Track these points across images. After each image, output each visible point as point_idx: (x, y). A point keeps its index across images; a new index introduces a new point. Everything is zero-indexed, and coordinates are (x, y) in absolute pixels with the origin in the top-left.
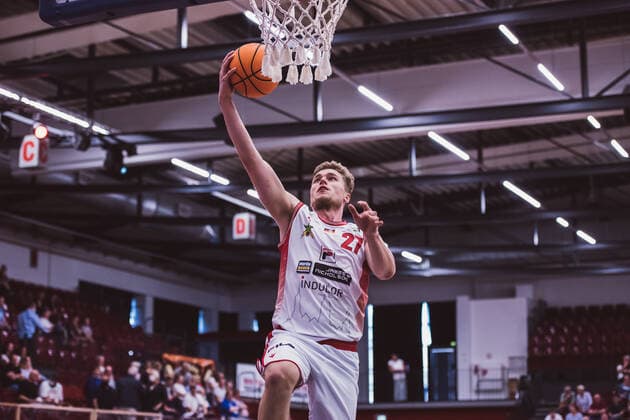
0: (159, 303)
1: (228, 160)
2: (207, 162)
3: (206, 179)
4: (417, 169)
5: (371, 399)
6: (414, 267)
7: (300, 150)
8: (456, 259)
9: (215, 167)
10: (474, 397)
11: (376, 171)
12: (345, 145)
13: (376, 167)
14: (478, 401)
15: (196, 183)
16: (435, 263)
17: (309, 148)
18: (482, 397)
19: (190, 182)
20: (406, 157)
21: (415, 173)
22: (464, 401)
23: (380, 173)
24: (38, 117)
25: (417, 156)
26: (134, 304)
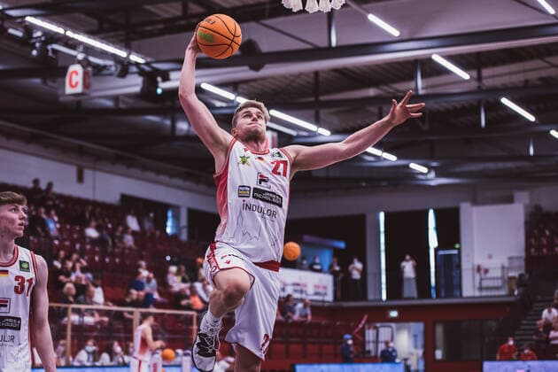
0: (192, 213)
1: (253, 84)
2: (233, 86)
3: (232, 101)
4: (423, 88)
5: (384, 297)
6: (421, 177)
7: (316, 73)
8: (458, 169)
9: (240, 90)
10: (477, 293)
11: (385, 90)
12: (357, 68)
13: (385, 88)
14: (481, 297)
15: (224, 105)
16: (440, 174)
17: (324, 71)
18: (484, 293)
19: (218, 104)
20: (412, 77)
21: (421, 92)
22: (468, 298)
23: (389, 92)
24: (81, 48)
25: (423, 77)
26: (170, 214)
